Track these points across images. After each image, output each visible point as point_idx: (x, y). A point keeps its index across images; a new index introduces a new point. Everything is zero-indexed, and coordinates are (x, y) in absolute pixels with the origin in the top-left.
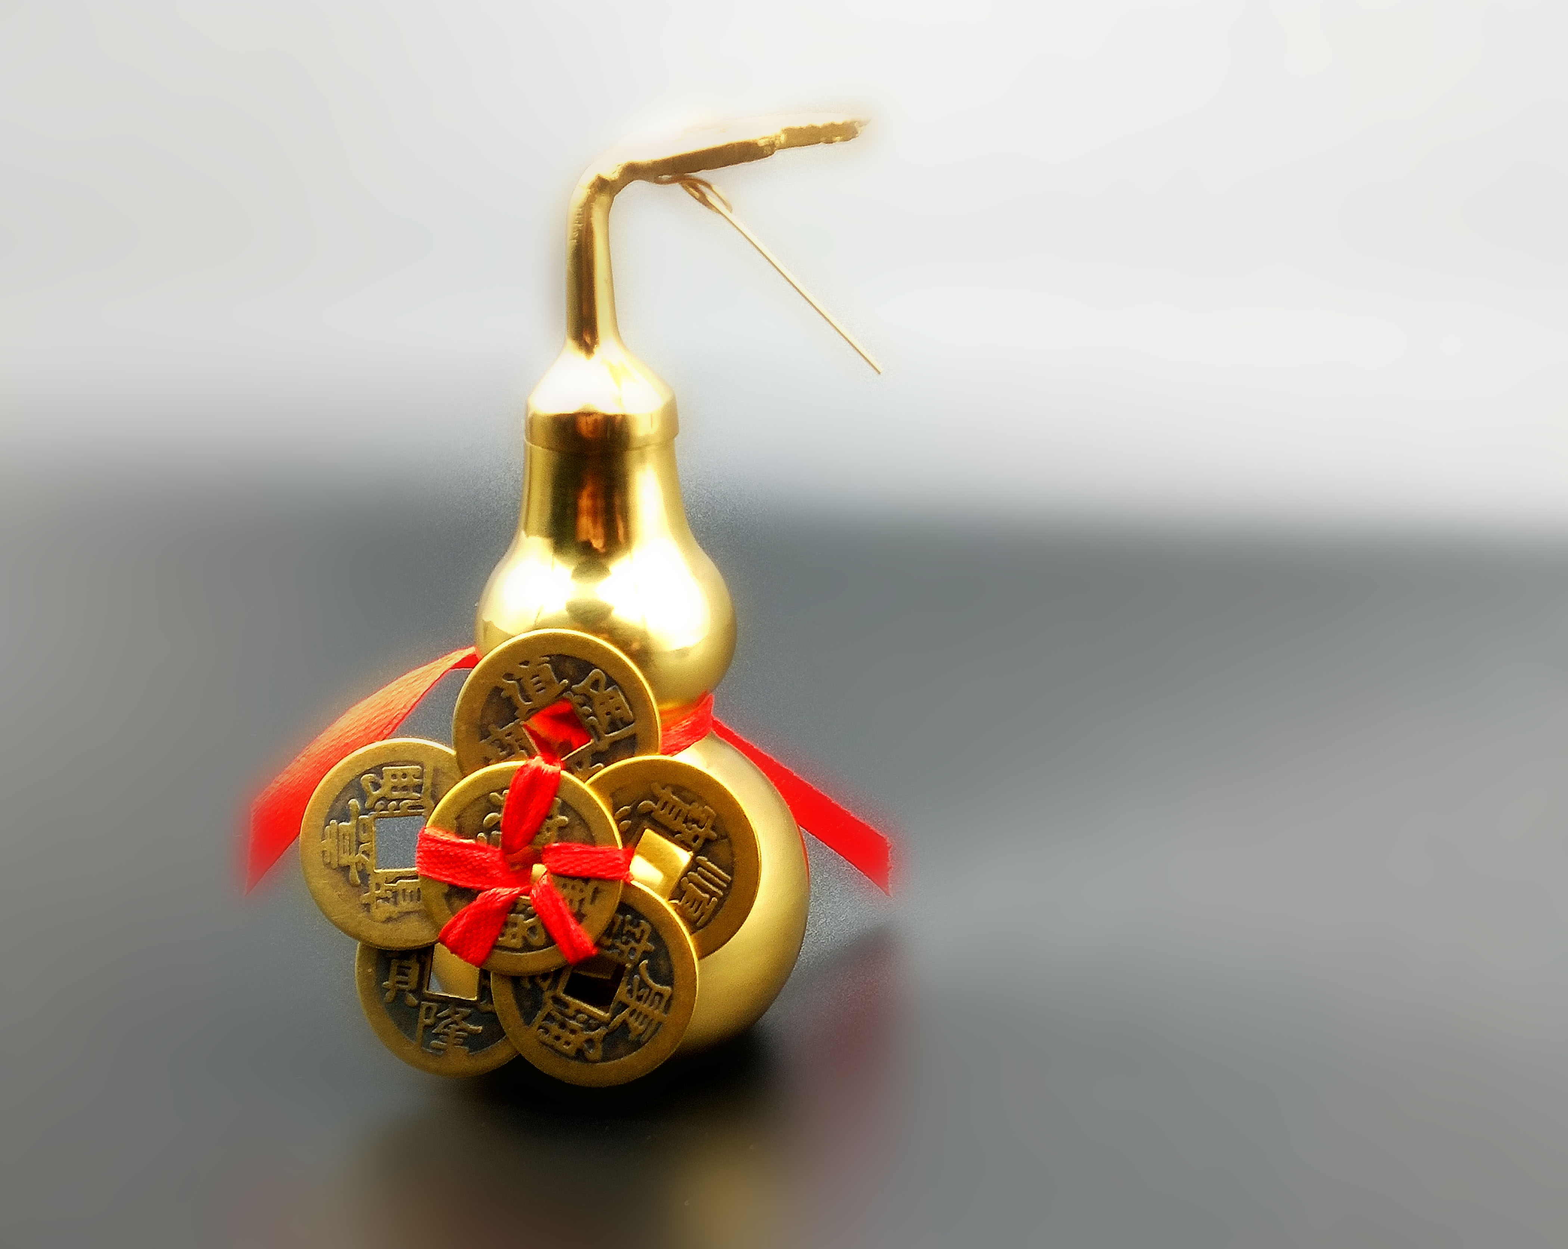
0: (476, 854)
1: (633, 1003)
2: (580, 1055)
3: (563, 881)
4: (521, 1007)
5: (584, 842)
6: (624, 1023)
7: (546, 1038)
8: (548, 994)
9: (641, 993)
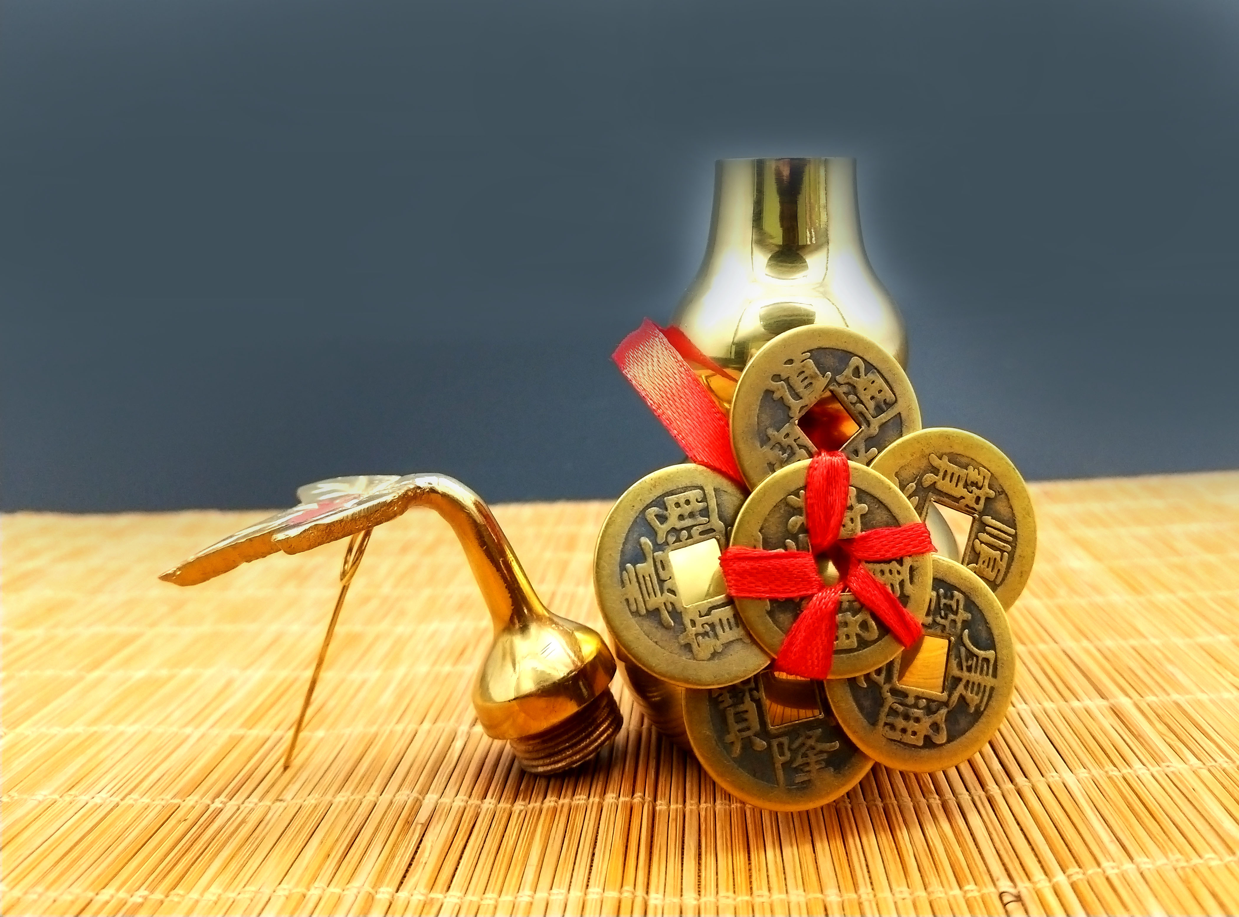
1: (965, 675)
2: (928, 742)
3: (878, 567)
4: (862, 710)
6: (962, 698)
7: (893, 735)
8: (887, 687)
9: (970, 663)
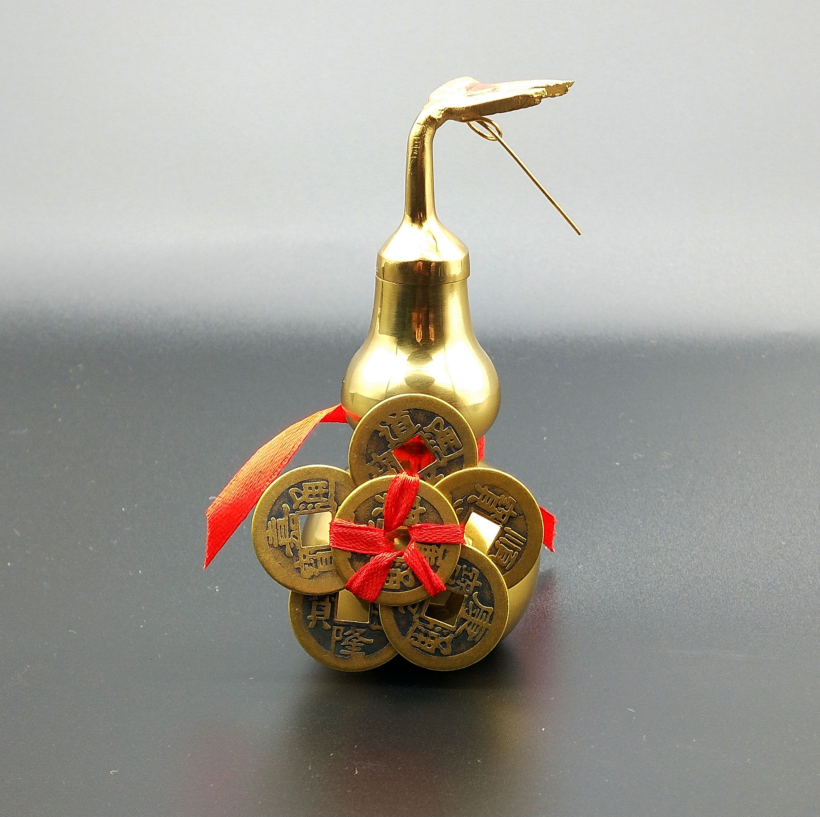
0: (369, 532)
1: (470, 618)
2: (437, 652)
3: (424, 546)
4: (399, 625)
5: (436, 523)
6: (465, 631)
7: (415, 643)
8: (416, 617)
